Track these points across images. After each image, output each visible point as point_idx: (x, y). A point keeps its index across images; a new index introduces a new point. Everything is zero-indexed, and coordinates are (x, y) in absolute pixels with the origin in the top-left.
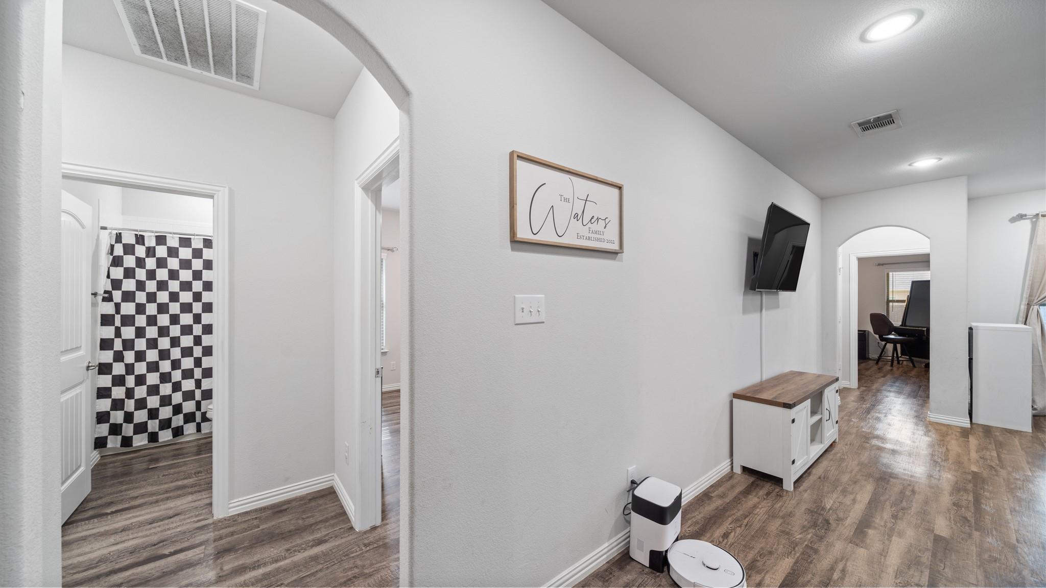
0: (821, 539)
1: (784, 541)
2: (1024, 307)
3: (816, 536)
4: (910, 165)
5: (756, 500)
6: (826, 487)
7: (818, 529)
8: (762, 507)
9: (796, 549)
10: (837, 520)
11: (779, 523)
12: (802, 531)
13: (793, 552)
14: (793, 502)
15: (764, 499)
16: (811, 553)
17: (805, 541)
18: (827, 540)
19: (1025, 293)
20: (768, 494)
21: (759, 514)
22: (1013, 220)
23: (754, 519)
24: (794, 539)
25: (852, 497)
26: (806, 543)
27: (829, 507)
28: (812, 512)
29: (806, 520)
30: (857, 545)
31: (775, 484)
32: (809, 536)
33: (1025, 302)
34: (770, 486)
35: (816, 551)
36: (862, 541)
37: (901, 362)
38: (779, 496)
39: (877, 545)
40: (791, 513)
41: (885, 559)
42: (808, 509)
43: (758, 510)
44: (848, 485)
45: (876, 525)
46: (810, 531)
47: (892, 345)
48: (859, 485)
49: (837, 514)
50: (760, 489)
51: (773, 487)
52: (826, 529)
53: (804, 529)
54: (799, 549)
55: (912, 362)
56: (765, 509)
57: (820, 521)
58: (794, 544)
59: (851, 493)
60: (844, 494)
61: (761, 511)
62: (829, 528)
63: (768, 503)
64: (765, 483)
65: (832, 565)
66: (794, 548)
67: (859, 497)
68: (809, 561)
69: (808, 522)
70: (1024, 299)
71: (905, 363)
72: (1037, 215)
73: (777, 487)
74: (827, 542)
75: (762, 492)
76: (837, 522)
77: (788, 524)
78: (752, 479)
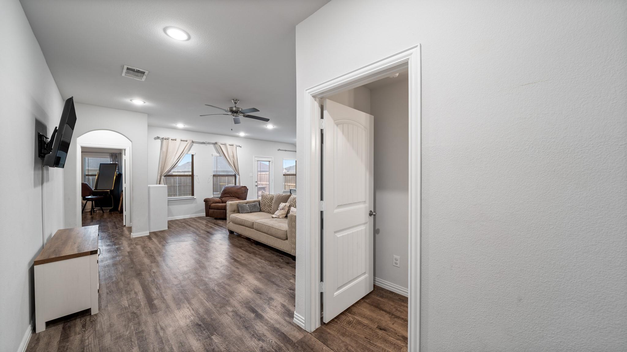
0: (139, 324)
1: (122, 343)
2: (159, 177)
3: (136, 324)
4: (131, 100)
5: (78, 337)
6: (116, 296)
7: (133, 320)
8: (88, 337)
9: (133, 340)
10: (137, 308)
11: (109, 336)
12: (126, 328)
13: (133, 343)
14: (106, 317)
15: (85, 331)
16: (141, 335)
17: (133, 332)
18: (142, 321)
19: (159, 171)
20: (84, 326)
21: (90, 343)
22: (155, 139)
23: (90, 349)
24: (127, 336)
25: (133, 292)
26: (134, 333)
27: (127, 306)
28: (121, 314)
29: (123, 321)
30: (156, 312)
31: (82, 317)
32: (133, 328)
33: (159, 175)
34: (81, 321)
35: (143, 332)
36: (157, 309)
37: (95, 212)
38: (93, 322)
39: (163, 305)
40: (110, 324)
41: (170, 309)
42: (118, 315)
43: (87, 341)
44: (126, 288)
45: (155, 297)
46: (130, 324)
47: (91, 202)
48: (131, 284)
49: (134, 306)
50: (75, 327)
51: (83, 319)
52: (137, 317)
53: (126, 327)
54: (134, 338)
55: (102, 210)
56: (92, 336)
57: (130, 316)
58: (130, 339)
59: (131, 291)
60: (128, 293)
61: (90, 340)
62: (137, 315)
63: (90, 331)
64: (74, 321)
65: (155, 331)
66: (131, 341)
67: (136, 290)
68: (144, 339)
69: (125, 321)
70: (159, 174)
71: (98, 211)
72: (163, 138)
73: (86, 317)
74: (143, 322)
75: (78, 328)
76: (138, 309)
77: (115, 332)
78: (60, 327)
